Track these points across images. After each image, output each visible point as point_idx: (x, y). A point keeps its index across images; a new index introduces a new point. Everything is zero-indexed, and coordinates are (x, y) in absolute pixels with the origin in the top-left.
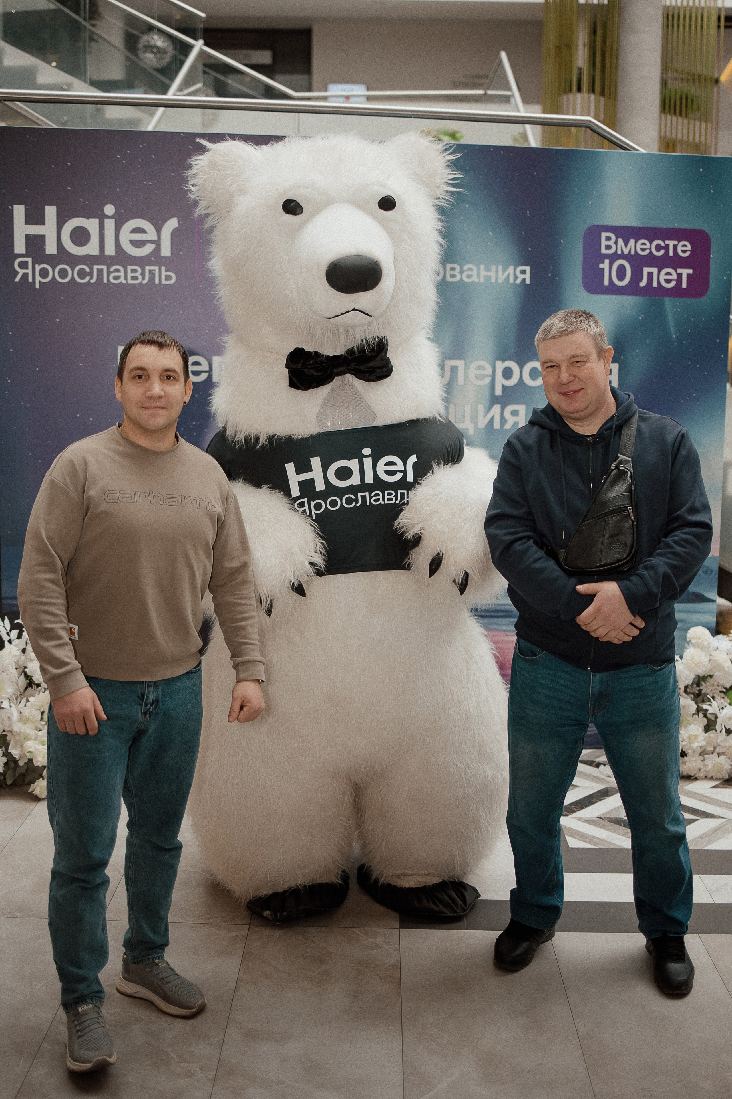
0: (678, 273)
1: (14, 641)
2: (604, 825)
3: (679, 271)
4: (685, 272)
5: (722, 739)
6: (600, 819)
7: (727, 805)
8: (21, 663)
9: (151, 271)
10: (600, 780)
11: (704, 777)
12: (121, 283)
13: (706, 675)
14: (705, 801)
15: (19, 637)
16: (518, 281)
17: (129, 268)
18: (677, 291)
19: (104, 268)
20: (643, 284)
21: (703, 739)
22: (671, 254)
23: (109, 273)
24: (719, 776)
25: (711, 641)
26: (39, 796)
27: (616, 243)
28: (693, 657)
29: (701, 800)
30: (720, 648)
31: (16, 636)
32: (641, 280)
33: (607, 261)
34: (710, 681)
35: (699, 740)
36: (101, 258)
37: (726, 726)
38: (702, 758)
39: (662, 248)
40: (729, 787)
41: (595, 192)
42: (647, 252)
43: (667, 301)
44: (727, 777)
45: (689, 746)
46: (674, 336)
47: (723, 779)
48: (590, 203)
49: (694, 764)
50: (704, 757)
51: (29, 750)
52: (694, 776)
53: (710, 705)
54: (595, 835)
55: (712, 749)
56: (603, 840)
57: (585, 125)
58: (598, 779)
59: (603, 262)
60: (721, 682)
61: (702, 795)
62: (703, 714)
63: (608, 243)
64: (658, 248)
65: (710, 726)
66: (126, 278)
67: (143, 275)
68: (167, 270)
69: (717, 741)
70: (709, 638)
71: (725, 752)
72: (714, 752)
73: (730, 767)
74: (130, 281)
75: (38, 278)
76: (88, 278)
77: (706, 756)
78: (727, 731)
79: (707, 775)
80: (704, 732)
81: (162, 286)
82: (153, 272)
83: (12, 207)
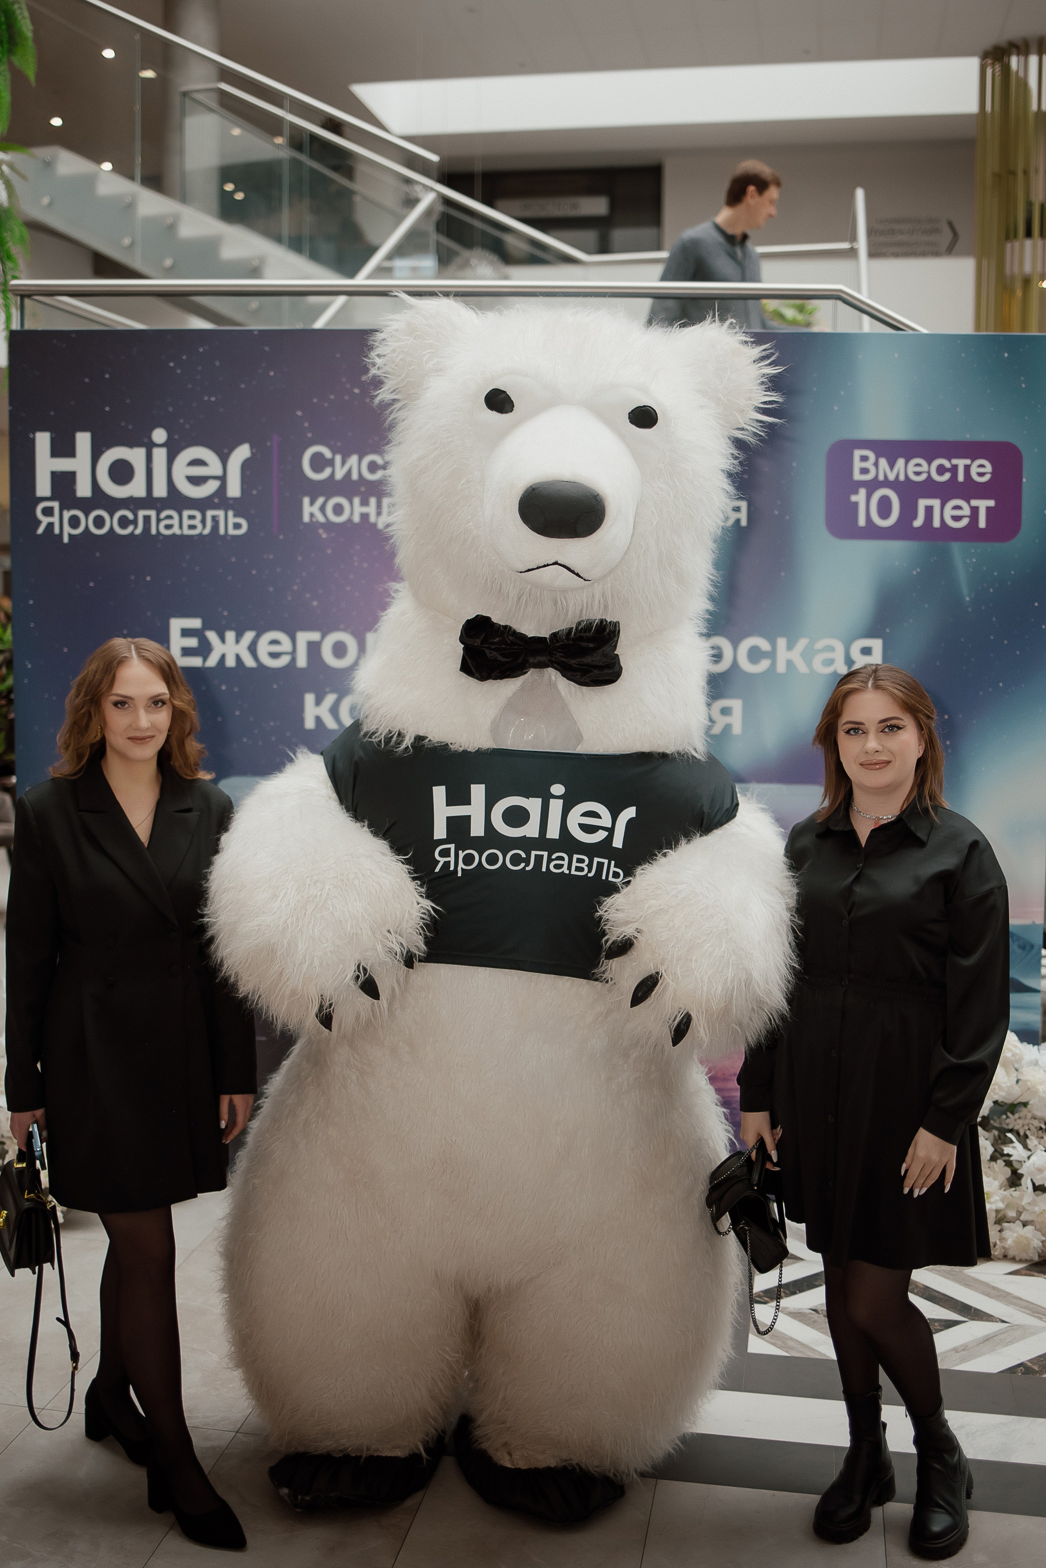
0: (973, 507)
2: (815, 1322)
3: (974, 503)
4: (983, 505)
5: (1029, 1201)
6: (813, 1312)
7: (1020, 1302)
9: (215, 519)
11: (1001, 1257)
12: (174, 535)
13: (1015, 1103)
14: (988, 1295)
16: (730, 522)
17: (186, 513)
18: (971, 533)
19: (152, 513)
20: (918, 523)
21: (997, 1198)
22: (961, 478)
23: (159, 520)
24: (1025, 1256)
25: (1018, 1051)
27: (876, 464)
29: (983, 1293)
30: (1040, 1063)
32: (915, 517)
33: (863, 492)
34: (1024, 1111)
36: (149, 501)
37: (1035, 1181)
38: (998, 1227)
39: (947, 470)
40: (1036, 1274)
41: (842, 393)
42: (923, 477)
43: (956, 548)
44: (1036, 1258)
46: (968, 599)
47: (1032, 1260)
48: (836, 408)
50: (1001, 1225)
53: (1014, 1147)
55: (1015, 1215)
56: (803, 1345)
57: (834, 296)
59: (856, 492)
60: (1038, 1114)
61: (987, 1285)
62: (1005, 1161)
63: (865, 465)
64: (941, 470)
65: (1015, 1179)
66: (181, 527)
67: (203, 522)
68: (235, 516)
69: (1023, 1203)
70: (1015, 1046)
71: (1033, 1221)
72: (1017, 1220)
73: (1041, 1244)
74: (187, 532)
75: (67, 529)
76: (130, 529)
77: (1005, 1225)
78: (1037, 1188)
79: (1005, 1254)
80: (1003, 1189)
81: (229, 538)
82: (217, 519)
83: (34, 435)
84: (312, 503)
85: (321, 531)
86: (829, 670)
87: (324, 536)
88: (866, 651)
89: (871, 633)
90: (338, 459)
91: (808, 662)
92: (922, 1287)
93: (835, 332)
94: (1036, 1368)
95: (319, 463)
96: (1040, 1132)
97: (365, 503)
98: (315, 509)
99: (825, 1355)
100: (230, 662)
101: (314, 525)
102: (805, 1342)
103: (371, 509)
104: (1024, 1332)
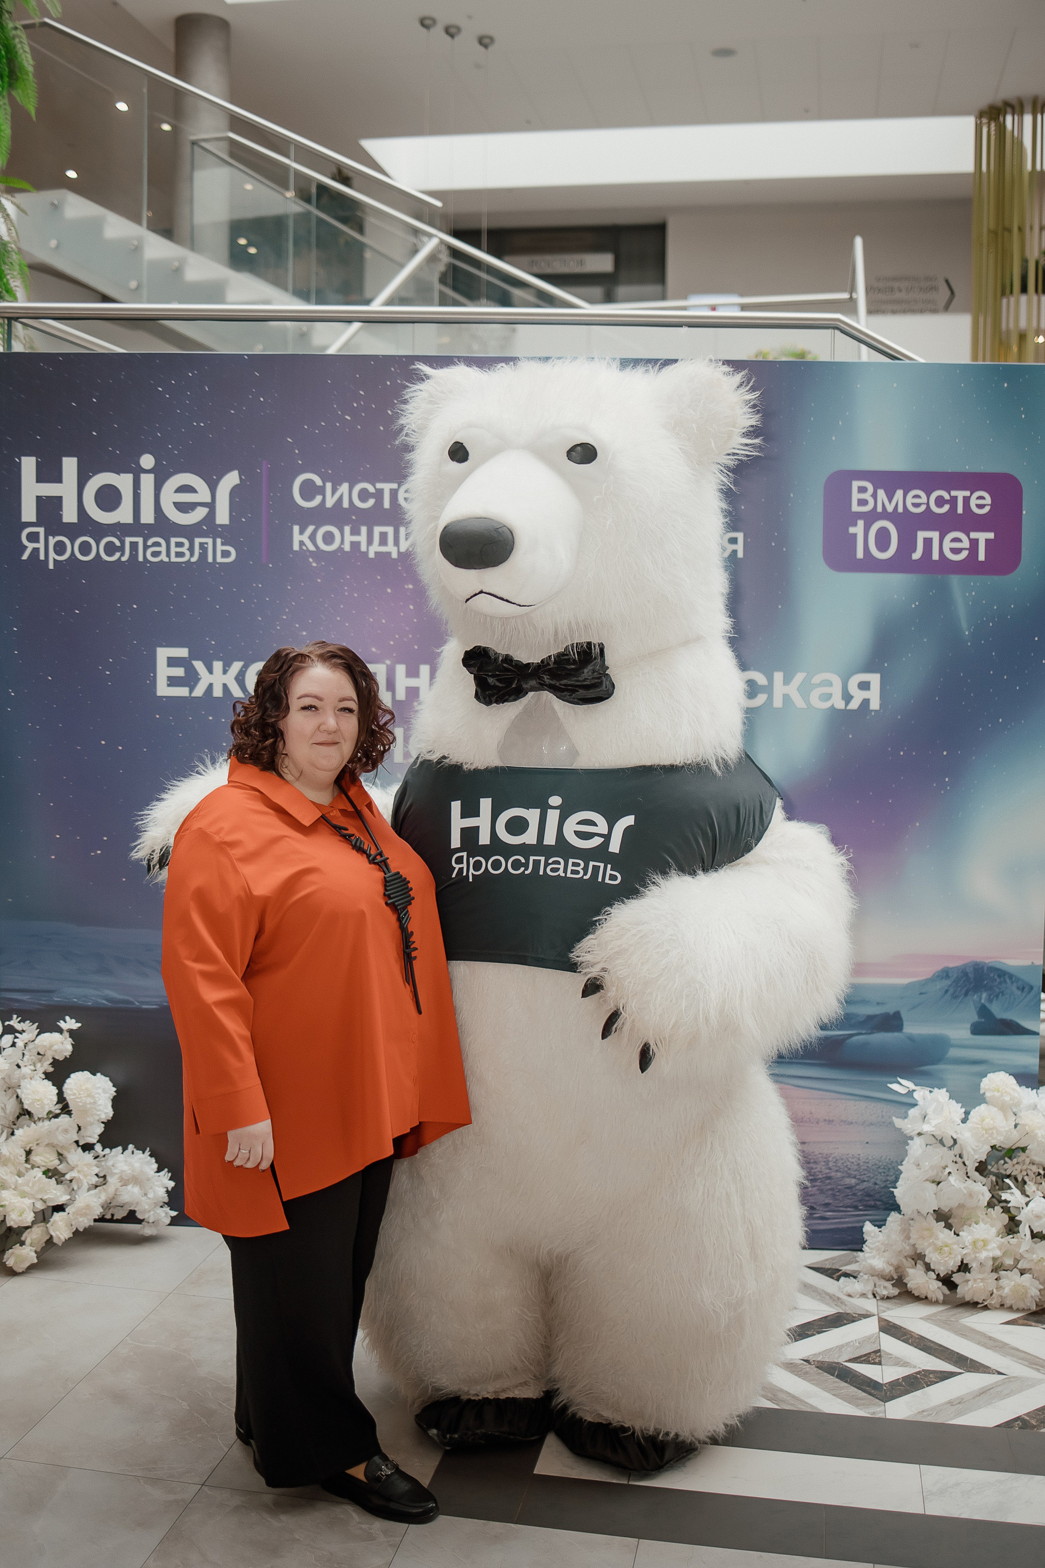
0: (972, 539)
1: (6, 1050)
2: (806, 1373)
3: (973, 535)
4: (982, 537)
5: (1026, 1248)
6: (805, 1363)
7: (1017, 1353)
8: (14, 1081)
9: (203, 547)
10: (834, 1300)
11: (998, 1306)
12: (161, 562)
13: (1014, 1148)
14: (984, 1345)
15: (14, 1045)
17: (173, 540)
18: (970, 566)
19: (140, 540)
20: (917, 556)
21: (995, 1246)
22: (960, 510)
23: (146, 548)
24: (1022, 1305)
25: (1016, 1095)
26: (15, 1269)
27: (874, 496)
28: (983, 1121)
29: (979, 1343)
30: (1038, 1107)
31: (11, 1043)
32: (914, 550)
33: (861, 523)
34: (1022, 1156)
35: (989, 1247)
36: (136, 528)
37: (1032, 1227)
38: (995, 1276)
39: (947, 502)
40: (1033, 1324)
41: (840, 423)
42: (922, 509)
43: (955, 581)
44: (1034, 1308)
45: (973, 1256)
46: (967, 633)
47: (1030, 1309)
48: (834, 438)
49: (981, 1284)
50: (998, 1273)
51: (3, 1203)
52: (982, 1303)
53: (1012, 1194)
54: (785, 1388)
55: (1012, 1263)
56: (793, 1397)
57: (832, 326)
58: (831, 1298)
59: (855, 525)
60: (1037, 1159)
61: (983, 1335)
62: (1002, 1207)
63: (863, 496)
64: (940, 502)
65: (1012, 1227)
66: (168, 555)
67: (191, 549)
68: (223, 544)
69: (1020, 1252)
70: (1014, 1090)
71: (1031, 1269)
72: (1015, 1267)
73: (1039, 1293)
74: (174, 559)
75: (52, 555)
76: (118, 555)
77: (1002, 1273)
78: (1034, 1235)
79: (1002, 1303)
80: (1000, 1236)
81: (218, 566)
82: (206, 546)
83: (20, 460)
84: (302, 532)
85: (311, 560)
86: (827, 705)
87: (314, 565)
88: (864, 686)
89: (869, 668)
90: (329, 486)
91: (805, 696)
92: (917, 1337)
93: (832, 360)
94: (1034, 1422)
95: (309, 490)
96: (1039, 1177)
97: (355, 532)
98: (305, 538)
99: (816, 1408)
100: (218, 692)
101: (304, 553)
102: (796, 1394)
103: (362, 538)
104: (1022, 1384)
